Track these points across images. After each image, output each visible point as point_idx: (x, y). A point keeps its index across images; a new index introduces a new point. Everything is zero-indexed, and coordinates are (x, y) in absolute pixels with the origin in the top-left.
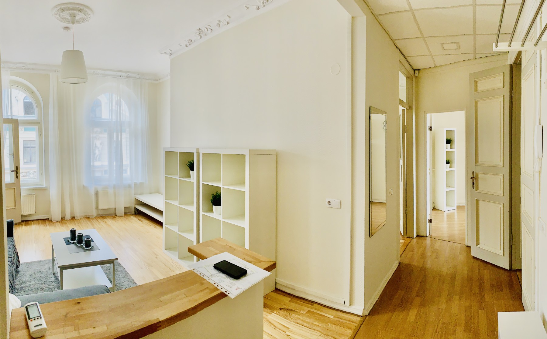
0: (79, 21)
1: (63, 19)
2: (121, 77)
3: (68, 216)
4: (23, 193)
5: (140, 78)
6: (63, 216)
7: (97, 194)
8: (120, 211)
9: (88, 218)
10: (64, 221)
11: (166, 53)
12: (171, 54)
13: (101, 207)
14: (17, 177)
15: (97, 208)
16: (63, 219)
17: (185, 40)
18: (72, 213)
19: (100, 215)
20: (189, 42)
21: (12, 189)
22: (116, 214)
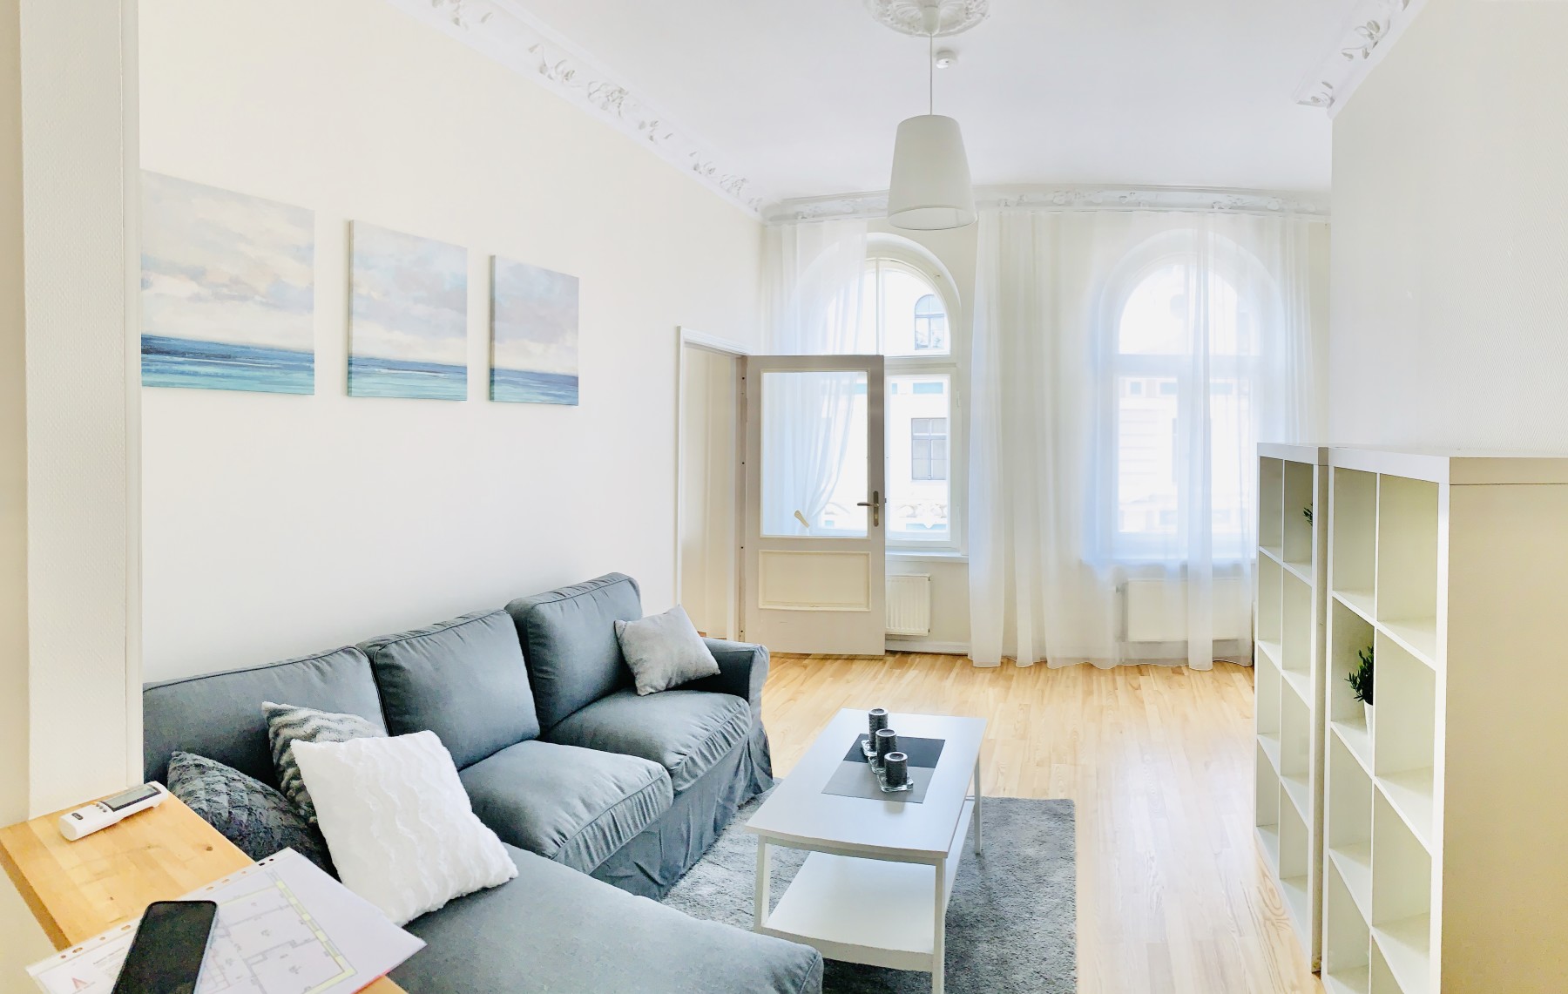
0: (958, 21)
1: (909, 24)
2: (1216, 209)
3: (1026, 655)
4: (891, 570)
5: (1281, 210)
6: (1008, 653)
7: (1122, 591)
8: (1201, 654)
9: (1089, 666)
10: (1011, 671)
11: (1316, 100)
12: (1332, 100)
13: (1136, 635)
14: (876, 523)
15: (1123, 635)
16: (1008, 660)
17: (1356, 29)
18: (1040, 644)
19: (1130, 660)
20: (1371, 35)
21: (861, 554)
22: (1186, 660)
